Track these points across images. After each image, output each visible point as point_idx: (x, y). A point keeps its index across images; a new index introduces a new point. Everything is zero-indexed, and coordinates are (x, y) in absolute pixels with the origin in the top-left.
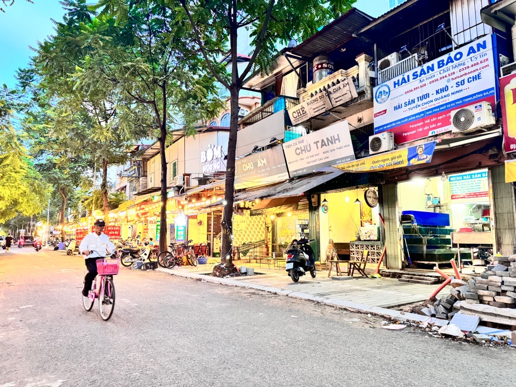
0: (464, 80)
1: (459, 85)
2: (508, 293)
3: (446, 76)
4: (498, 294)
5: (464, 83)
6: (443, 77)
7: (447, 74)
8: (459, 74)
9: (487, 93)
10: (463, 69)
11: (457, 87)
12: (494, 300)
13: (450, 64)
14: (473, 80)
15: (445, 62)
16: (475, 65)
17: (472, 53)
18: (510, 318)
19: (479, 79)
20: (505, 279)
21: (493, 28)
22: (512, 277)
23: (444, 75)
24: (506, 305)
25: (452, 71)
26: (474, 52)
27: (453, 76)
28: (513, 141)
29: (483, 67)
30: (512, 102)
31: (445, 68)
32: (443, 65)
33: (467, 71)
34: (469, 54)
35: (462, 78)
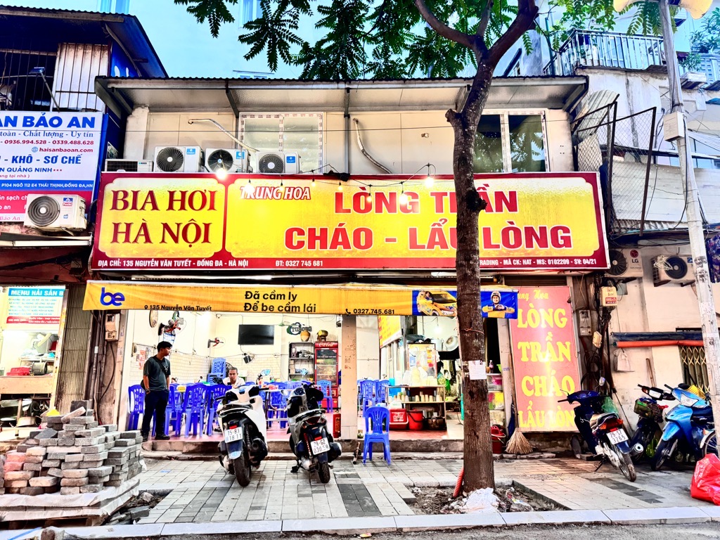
0: (56, 157)
1: (49, 161)
2: (50, 472)
3: (32, 142)
4: (36, 474)
5: (56, 162)
6: (28, 142)
7: (35, 139)
8: (52, 146)
9: (84, 185)
10: (59, 141)
11: (45, 162)
12: (28, 485)
13: (42, 128)
14: (69, 163)
15: (35, 122)
16: (75, 142)
17: (74, 125)
18: (45, 508)
19: (77, 163)
20: (50, 450)
21: (106, 106)
22: (61, 446)
23: (30, 138)
24: (44, 490)
25: (42, 138)
26: (78, 125)
27: (44, 147)
28: (103, 256)
29: (85, 151)
30: (111, 207)
31: (33, 128)
32: (32, 124)
33: (63, 147)
34: (70, 125)
35: (55, 154)
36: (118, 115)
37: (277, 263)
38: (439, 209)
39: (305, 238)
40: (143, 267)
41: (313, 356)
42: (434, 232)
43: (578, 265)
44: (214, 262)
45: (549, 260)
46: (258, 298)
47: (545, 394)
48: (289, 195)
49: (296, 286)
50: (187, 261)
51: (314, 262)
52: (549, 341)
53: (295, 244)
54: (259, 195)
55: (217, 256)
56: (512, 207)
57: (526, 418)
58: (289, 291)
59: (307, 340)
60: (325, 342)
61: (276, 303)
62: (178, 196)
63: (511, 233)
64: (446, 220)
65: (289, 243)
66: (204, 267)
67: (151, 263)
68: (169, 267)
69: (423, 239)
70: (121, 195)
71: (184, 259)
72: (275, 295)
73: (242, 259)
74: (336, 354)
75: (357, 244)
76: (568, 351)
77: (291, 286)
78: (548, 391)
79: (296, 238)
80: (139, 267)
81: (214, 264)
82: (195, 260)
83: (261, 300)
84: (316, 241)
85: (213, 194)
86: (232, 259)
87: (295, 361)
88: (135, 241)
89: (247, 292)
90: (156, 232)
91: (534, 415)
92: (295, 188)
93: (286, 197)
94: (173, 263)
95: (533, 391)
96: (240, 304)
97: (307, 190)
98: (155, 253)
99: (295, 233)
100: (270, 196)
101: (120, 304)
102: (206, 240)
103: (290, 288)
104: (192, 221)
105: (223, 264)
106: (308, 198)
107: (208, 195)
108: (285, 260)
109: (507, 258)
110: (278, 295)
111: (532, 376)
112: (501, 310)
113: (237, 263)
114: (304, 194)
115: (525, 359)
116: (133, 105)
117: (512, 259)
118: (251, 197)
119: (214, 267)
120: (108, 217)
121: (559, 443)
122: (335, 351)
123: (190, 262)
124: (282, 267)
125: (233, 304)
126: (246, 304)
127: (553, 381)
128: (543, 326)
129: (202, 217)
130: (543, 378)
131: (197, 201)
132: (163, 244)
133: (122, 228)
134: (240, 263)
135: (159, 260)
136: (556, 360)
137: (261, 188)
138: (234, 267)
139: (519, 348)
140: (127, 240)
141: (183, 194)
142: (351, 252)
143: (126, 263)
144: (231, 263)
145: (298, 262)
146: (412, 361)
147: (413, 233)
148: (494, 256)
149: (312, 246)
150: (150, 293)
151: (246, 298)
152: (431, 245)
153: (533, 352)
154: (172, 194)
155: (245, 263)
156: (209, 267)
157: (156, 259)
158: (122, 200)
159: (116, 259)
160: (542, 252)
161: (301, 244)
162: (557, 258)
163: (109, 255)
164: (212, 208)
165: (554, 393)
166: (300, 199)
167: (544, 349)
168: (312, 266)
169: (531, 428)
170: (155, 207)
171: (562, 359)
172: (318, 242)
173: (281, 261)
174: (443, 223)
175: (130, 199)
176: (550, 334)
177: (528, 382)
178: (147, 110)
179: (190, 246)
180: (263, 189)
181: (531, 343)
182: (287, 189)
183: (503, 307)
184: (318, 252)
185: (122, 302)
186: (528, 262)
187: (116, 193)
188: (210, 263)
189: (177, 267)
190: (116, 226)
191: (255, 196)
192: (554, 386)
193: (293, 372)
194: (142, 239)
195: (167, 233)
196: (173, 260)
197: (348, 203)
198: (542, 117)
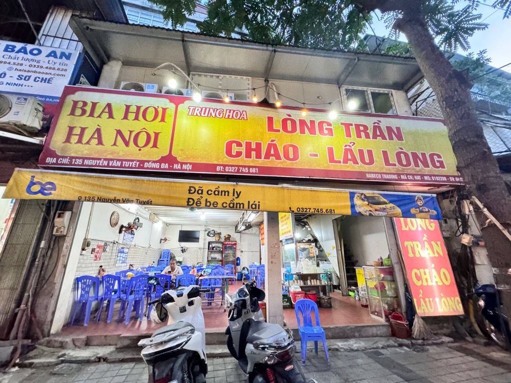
0: (30, 77)
1: (21, 79)
3: (9, 63)
5: (28, 79)
6: (5, 63)
7: (12, 61)
8: (27, 68)
9: (51, 100)
10: (35, 66)
11: (18, 79)
13: (21, 55)
14: (41, 82)
15: (16, 50)
16: (50, 68)
17: (52, 56)
19: (48, 82)
23: (8, 61)
25: (20, 62)
26: (55, 56)
27: (19, 67)
28: (53, 154)
29: (58, 75)
30: (69, 113)
31: (13, 54)
32: (13, 51)
33: (38, 70)
34: (48, 56)
35: (29, 74)
36: (97, 63)
37: (218, 168)
38: (349, 135)
39: (243, 149)
40: (92, 166)
41: (222, 249)
42: (346, 151)
43: (452, 182)
44: (160, 164)
45: (432, 177)
46: (202, 193)
47: (430, 284)
48: (229, 116)
49: (240, 184)
50: (135, 162)
51: (251, 169)
52: (425, 240)
53: (234, 153)
54: (204, 114)
55: (163, 160)
56: (400, 138)
57: (419, 305)
58: (233, 188)
59: (219, 240)
60: (229, 241)
61: (220, 200)
62: (133, 109)
63: (402, 156)
64: (354, 144)
65: (229, 152)
66: (151, 168)
67: (100, 162)
68: (118, 167)
69: (339, 155)
70: (80, 105)
71: (132, 161)
72: (219, 192)
73: (186, 163)
74: (235, 248)
75: (287, 156)
76: (440, 249)
77: (235, 183)
78: (432, 282)
79: (235, 149)
80: (88, 166)
81: (160, 166)
82: (142, 162)
83: (205, 196)
84: (252, 152)
85: (164, 110)
86: (177, 162)
87: (211, 252)
88: (88, 143)
89: (190, 187)
90: (109, 137)
91: (425, 302)
92: (234, 111)
93: (227, 117)
94: (122, 164)
95: (421, 281)
96: (183, 199)
97: (244, 113)
98: (105, 154)
99: (234, 145)
100: (214, 115)
101: (50, 194)
102: (155, 146)
103: (234, 185)
104: (144, 130)
105: (169, 166)
106: (245, 118)
107: (160, 111)
108: (225, 166)
109: (403, 174)
110: (222, 192)
111: (418, 269)
112: (426, 212)
113: (182, 166)
114: (242, 116)
115: (411, 255)
116: (109, 58)
117: (407, 175)
118: (197, 115)
119: (160, 168)
120: (64, 122)
121: (445, 325)
122: (235, 247)
123: (138, 163)
124: (222, 172)
125: (176, 198)
126: (189, 199)
127: (434, 272)
128: (420, 229)
129: (152, 127)
130: (427, 271)
131: (150, 115)
132: (115, 147)
133: (77, 131)
134: (184, 167)
135: (109, 160)
136: (432, 255)
137: (206, 108)
138: (179, 170)
139: (406, 246)
140: (80, 141)
141: (138, 108)
142: (281, 163)
143: (75, 161)
144: (175, 166)
145: (237, 168)
147: (331, 150)
148: (393, 172)
149: (248, 156)
151: (190, 193)
152: (346, 161)
153: (417, 250)
154: (128, 107)
155: (189, 167)
156: (156, 169)
157: (105, 159)
158: (81, 108)
159: (66, 157)
160: (426, 170)
161: (239, 154)
162: (438, 176)
163: (59, 153)
164: (163, 120)
165: (437, 282)
166: (239, 119)
167: (423, 247)
168: (249, 172)
169: (424, 313)
170: (111, 116)
171: (437, 255)
172: (253, 153)
173: (222, 167)
174: (353, 145)
175: (88, 109)
176: (425, 235)
177: (416, 274)
178: (120, 63)
179: (140, 150)
180: (208, 110)
181: (413, 242)
182: (228, 111)
183: (427, 210)
184: (253, 161)
185: (52, 192)
186: (418, 178)
187: (76, 103)
188: (157, 165)
189: (125, 167)
190: (71, 129)
191: (200, 114)
192: (435, 277)
193: (210, 259)
194: (95, 141)
195: (119, 138)
196: (122, 161)
197: (277, 125)
198: (390, 95)
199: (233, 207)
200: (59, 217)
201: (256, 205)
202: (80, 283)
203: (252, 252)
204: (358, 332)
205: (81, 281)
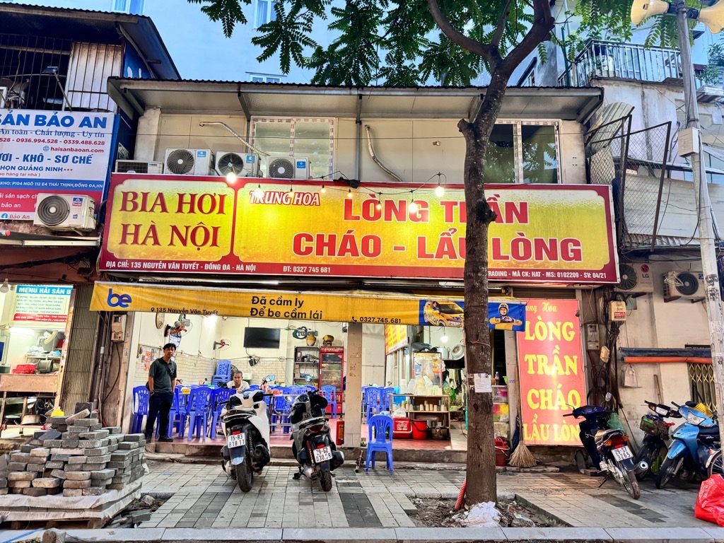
0: (67, 157)
1: (60, 161)
2: (53, 473)
3: (44, 141)
4: (39, 475)
5: (67, 161)
6: (39, 141)
7: (46, 137)
8: (63, 146)
9: (94, 186)
10: (70, 141)
11: (56, 161)
12: (31, 486)
13: (53, 128)
14: (80, 162)
15: (47, 121)
16: (86, 142)
17: (86, 125)
18: (47, 509)
19: (87, 163)
20: (54, 451)
21: (118, 107)
22: (64, 448)
23: (42, 137)
24: (47, 491)
25: (53, 137)
26: (89, 125)
27: (55, 145)
28: (111, 257)
29: (96, 151)
30: (120, 208)
31: (45, 128)
32: (44, 123)
33: (75, 146)
34: (81, 126)
35: (66, 153)
36: (130, 116)
37: (285, 269)
38: (449, 218)
39: (313, 244)
40: (151, 269)
41: (318, 361)
42: (443, 241)
43: (587, 279)
44: (222, 265)
45: (558, 273)
46: (265, 303)
47: (550, 407)
48: (298, 200)
49: (303, 292)
50: (194, 264)
51: (322, 269)
52: (556, 354)
53: (303, 250)
54: (269, 200)
55: (224, 260)
56: (523, 218)
57: (530, 431)
58: (295, 297)
59: (313, 345)
60: (331, 347)
61: (283, 309)
62: (187, 199)
63: (521, 245)
64: (455, 230)
65: (297, 249)
66: (212, 271)
67: (159, 265)
68: (177, 270)
69: (431, 248)
70: (130, 197)
71: (192, 262)
72: (281, 301)
73: (249, 264)
74: (342, 360)
75: (366, 252)
76: (574, 365)
77: (298, 292)
78: (553, 405)
79: (304, 244)
80: (147, 269)
81: (222, 268)
82: (202, 264)
83: (268, 306)
84: (324, 247)
85: (222, 197)
86: (240, 263)
87: (300, 365)
88: (144, 243)
89: (254, 297)
90: (164, 235)
91: (539, 429)
92: (304, 194)
93: (295, 203)
94: (181, 266)
95: (538, 404)
96: (246, 309)
97: (317, 195)
98: (163, 256)
99: (303, 239)
100: (279, 201)
101: (127, 306)
102: (214, 244)
103: (296, 295)
104: (201, 225)
105: (231, 268)
106: (318, 204)
107: (217, 199)
108: (292, 265)
109: (516, 270)
110: (284, 301)
111: (538, 389)
112: (509, 322)
113: (245, 268)
114: (314, 200)
115: (531, 371)
116: (144, 106)
117: (521, 271)
118: (260, 202)
119: (221, 270)
120: (117, 218)
121: (563, 457)
122: (340, 356)
123: (198, 265)
124: (289, 273)
125: (240, 308)
126: (252, 309)
127: (560, 394)
128: (551, 339)
129: (211, 220)
130: (549, 392)
131: (207, 205)
132: (172, 246)
133: (131, 229)
134: (248, 268)
135: (167, 262)
136: (561, 373)
137: (270, 192)
138: (242, 271)
139: (526, 360)
140: (135, 241)
141: (193, 196)
142: (357, 260)
143: (134, 265)
144: (238, 267)
145: (306, 268)
146: (418, 370)
147: (422, 241)
148: (503, 267)
149: (320, 252)
150: (156, 295)
151: (253, 303)
152: (440, 254)
153: (540, 365)
154: (181, 196)
155: (253, 268)
156: (217, 271)
157: (164, 262)
158: (132, 201)
159: (124, 260)
160: (552, 264)
161: (309, 250)
162: (566, 271)
163: (117, 256)
164: (221, 211)
165: (560, 406)
166: (310, 204)
167: (550, 363)
168: (320, 273)
169: (535, 441)
170: (164, 210)
171: (568, 373)
172: (326, 249)
173: (289, 267)
174: (453, 233)
175: (139, 201)
176: (557, 347)
177: (533, 395)
178: (158, 112)
179: (199, 249)
180: (272, 194)
181: (538, 356)
182: (297, 195)
183: (510, 320)
184: (325, 259)
185: (129, 304)
186: (538, 274)
187: (125, 194)
188: (217, 267)
189: (185, 270)
190: (125, 227)
191: (264, 201)
192: (559, 400)
193: (298, 377)
194: (150, 241)
195: (175, 236)
196: (181, 262)
197: (357, 211)
198: (556, 128)
199: (295, 316)
200: (115, 321)
201: (318, 314)
202: (136, 394)
203: (374, 366)
204: (448, 457)
205: (138, 392)
